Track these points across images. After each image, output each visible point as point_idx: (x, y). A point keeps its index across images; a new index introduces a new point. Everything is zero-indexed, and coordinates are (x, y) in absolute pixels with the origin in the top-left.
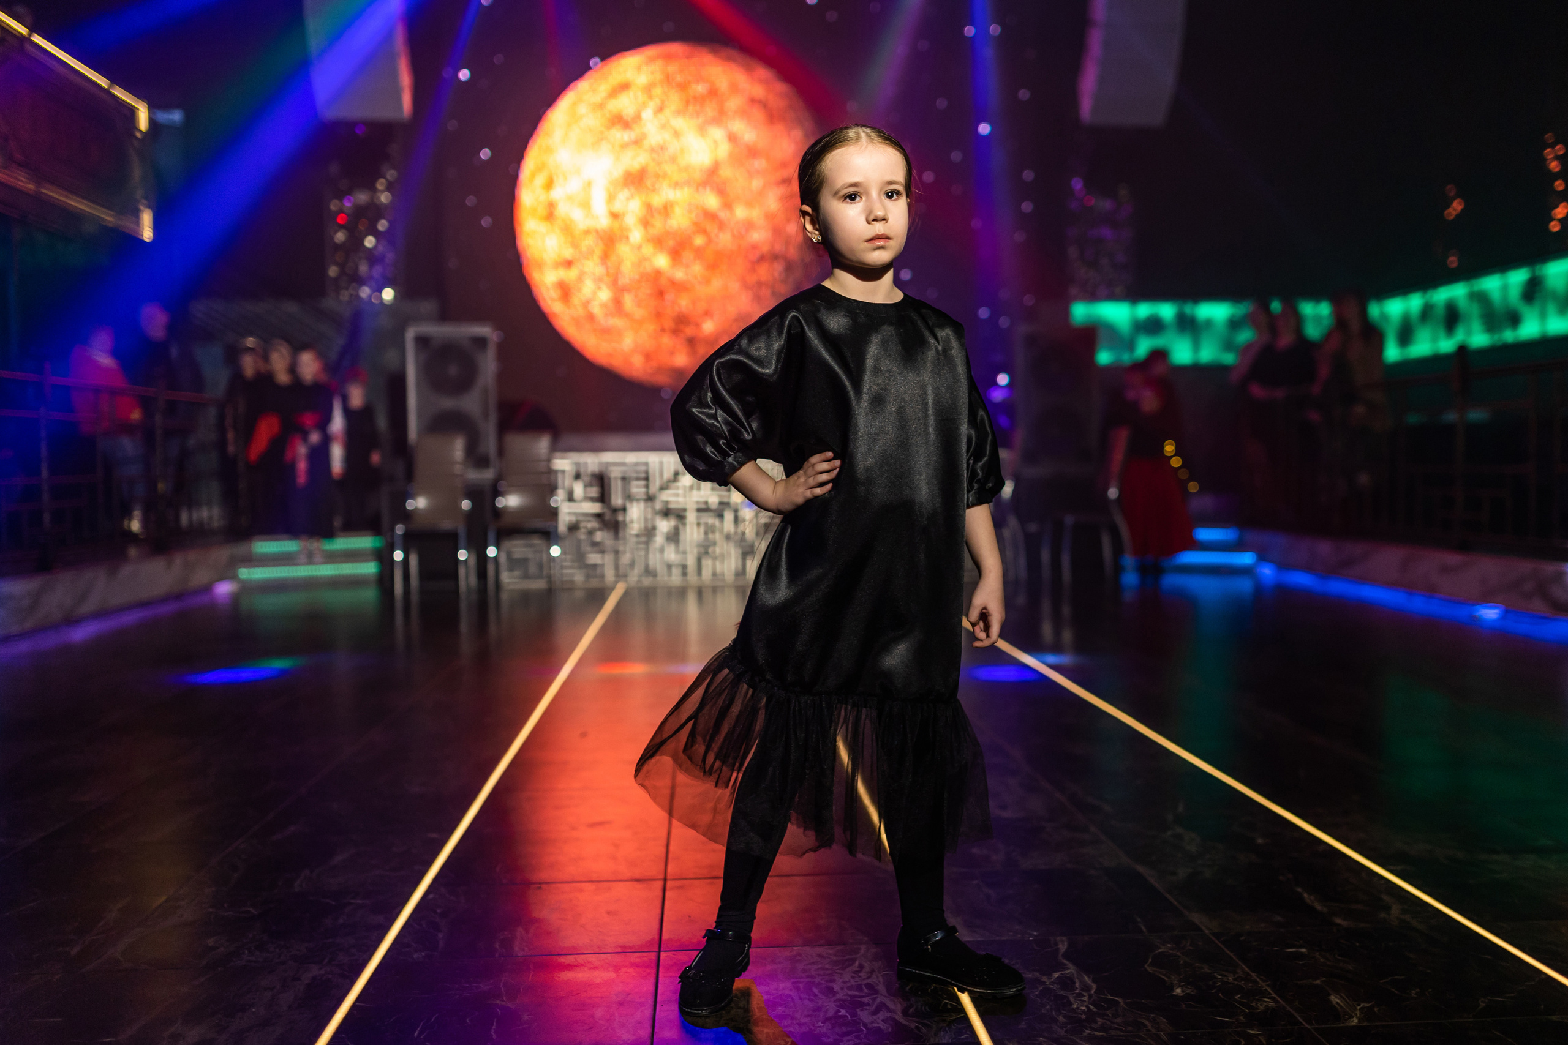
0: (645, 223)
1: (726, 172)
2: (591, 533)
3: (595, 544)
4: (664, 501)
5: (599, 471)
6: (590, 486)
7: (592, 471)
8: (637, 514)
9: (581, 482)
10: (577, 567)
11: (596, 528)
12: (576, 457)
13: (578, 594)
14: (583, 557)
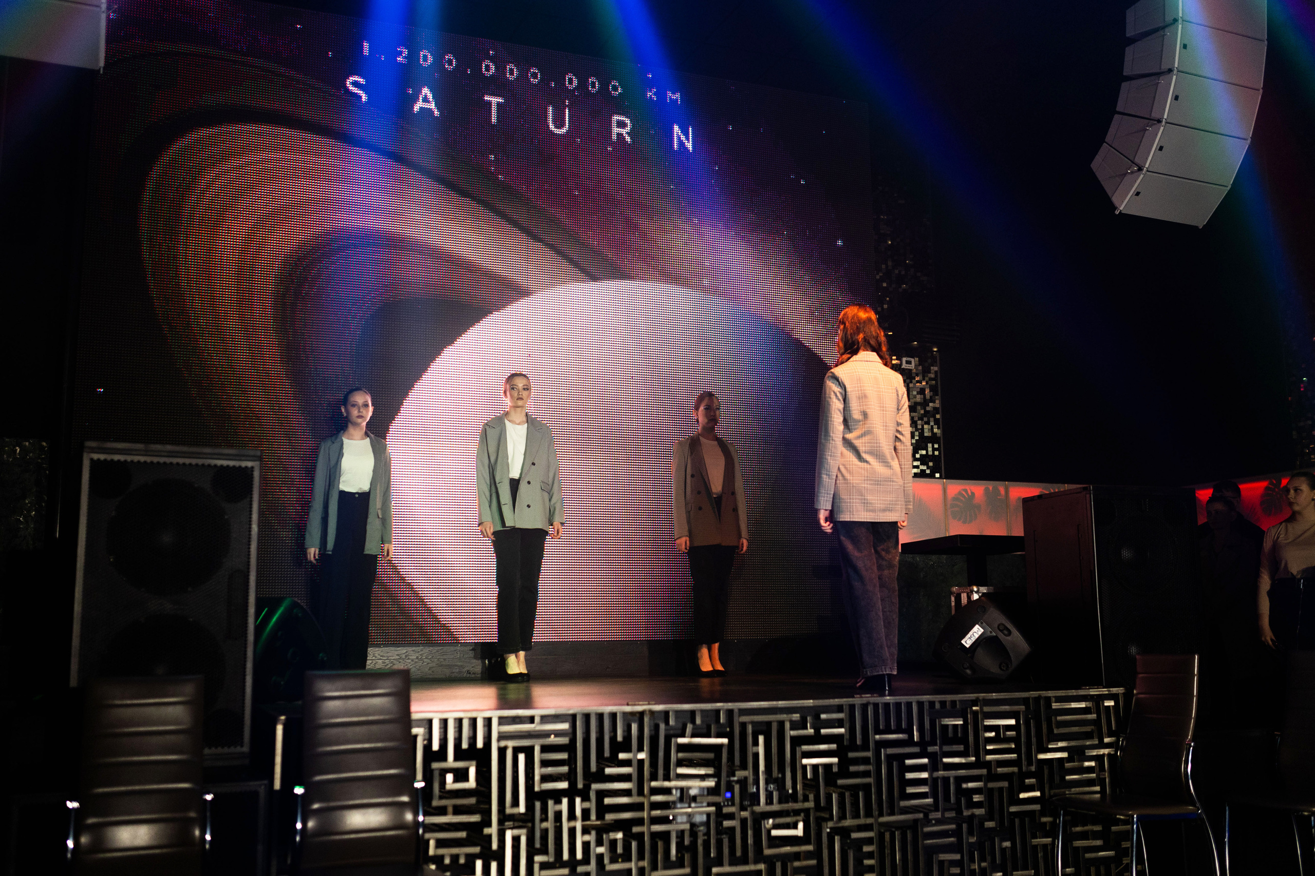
2: (457, 872)
4: (601, 794)
5: (480, 744)
6: (462, 775)
7: (465, 745)
8: (549, 825)
9: (443, 765)
11: (471, 860)
12: (434, 714)
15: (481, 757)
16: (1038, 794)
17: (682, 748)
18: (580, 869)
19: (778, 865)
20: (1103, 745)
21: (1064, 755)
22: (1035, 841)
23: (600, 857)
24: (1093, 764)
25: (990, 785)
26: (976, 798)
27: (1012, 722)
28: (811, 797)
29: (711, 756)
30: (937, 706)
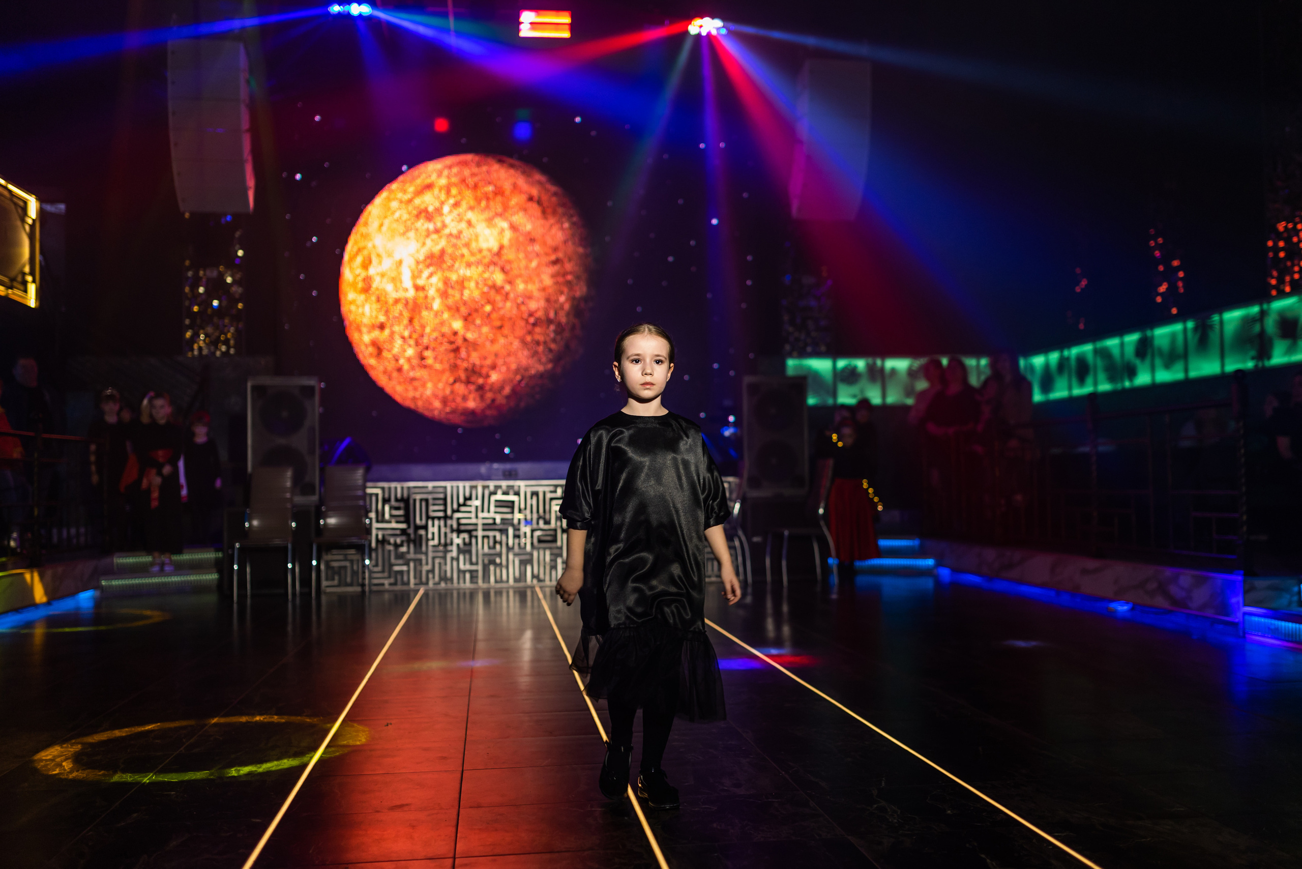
0: (444, 294)
1: (509, 255)
2: (396, 546)
3: (400, 556)
4: (458, 519)
5: (405, 495)
6: (397, 508)
7: (399, 495)
8: (436, 530)
9: (390, 504)
10: (386, 574)
11: (402, 542)
12: (385, 485)
13: (387, 596)
14: (391, 565)
15: (406, 503)
17: (496, 501)
18: (449, 548)
19: (541, 552)
23: (458, 545)
28: (559, 523)
29: (510, 504)
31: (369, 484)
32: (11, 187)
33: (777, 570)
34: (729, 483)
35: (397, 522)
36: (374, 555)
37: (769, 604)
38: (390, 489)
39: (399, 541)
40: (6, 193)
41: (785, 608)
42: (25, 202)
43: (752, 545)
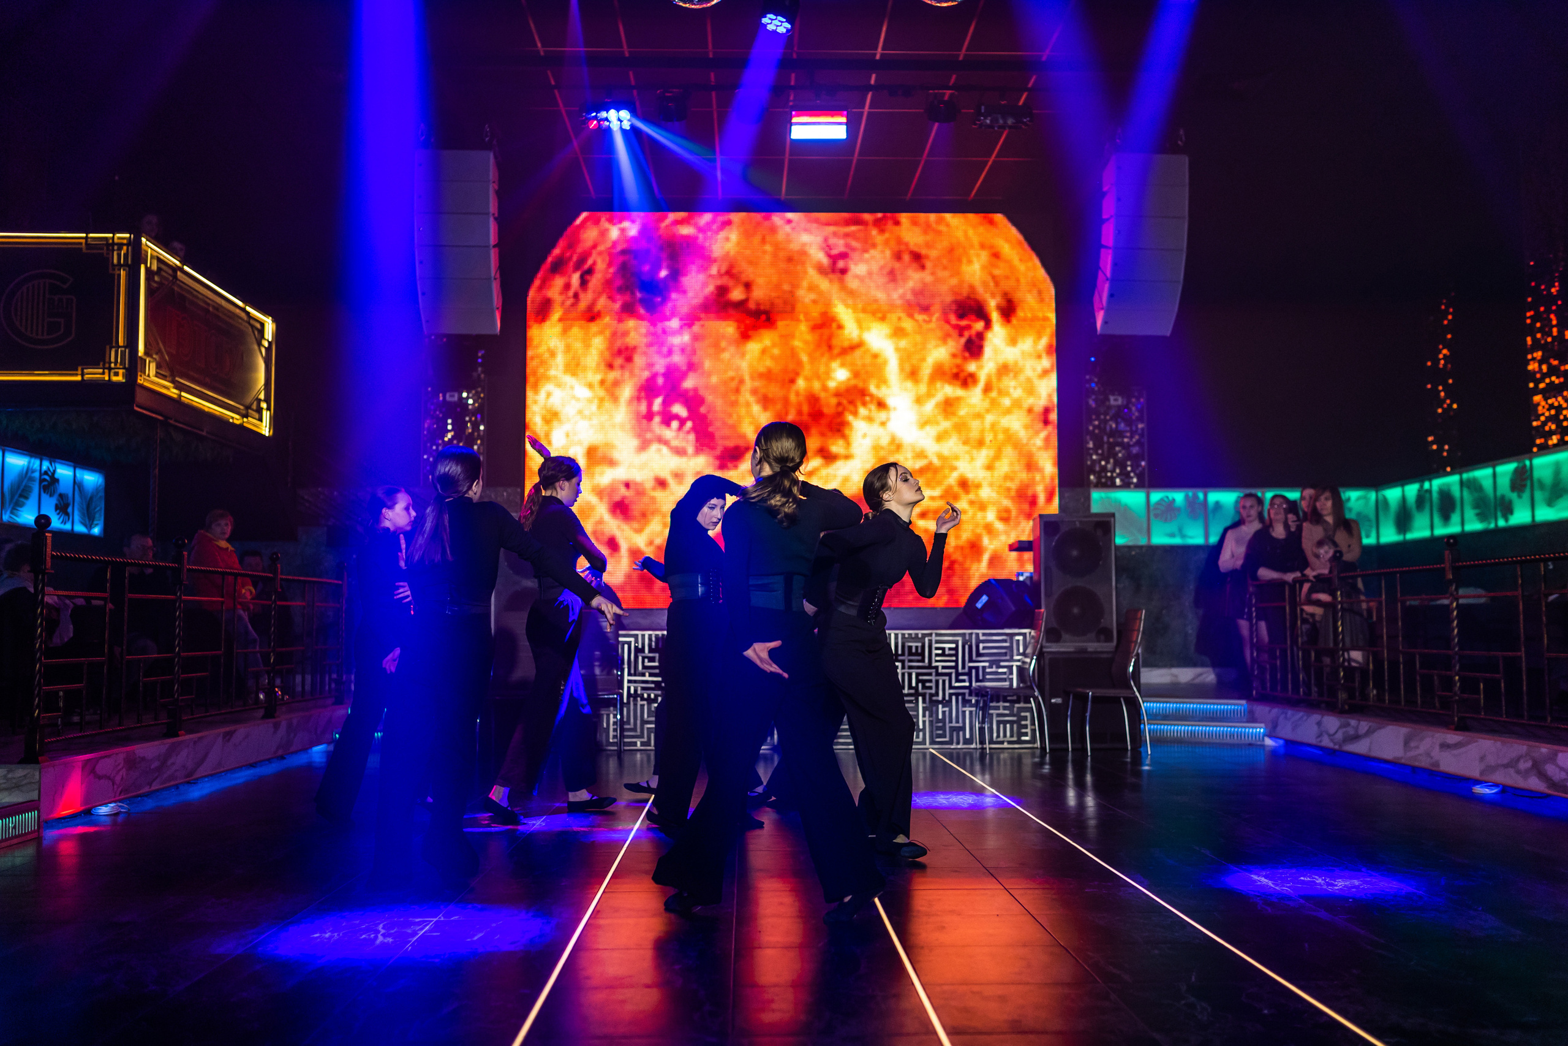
6: (652, 660)
9: (643, 655)
10: (638, 733)
11: (656, 696)
12: (639, 633)
13: (638, 756)
14: (644, 722)
16: (967, 684)
20: (1012, 660)
21: (987, 664)
22: (964, 709)
24: (1005, 670)
25: (938, 678)
26: (928, 684)
27: (953, 646)
30: (907, 636)
31: (621, 632)
32: (248, 309)
33: (1079, 737)
34: (1024, 635)
35: (651, 675)
36: (625, 709)
37: (1071, 776)
38: (643, 636)
39: (652, 696)
40: (243, 315)
41: (1089, 778)
42: (262, 325)
43: (1051, 708)
